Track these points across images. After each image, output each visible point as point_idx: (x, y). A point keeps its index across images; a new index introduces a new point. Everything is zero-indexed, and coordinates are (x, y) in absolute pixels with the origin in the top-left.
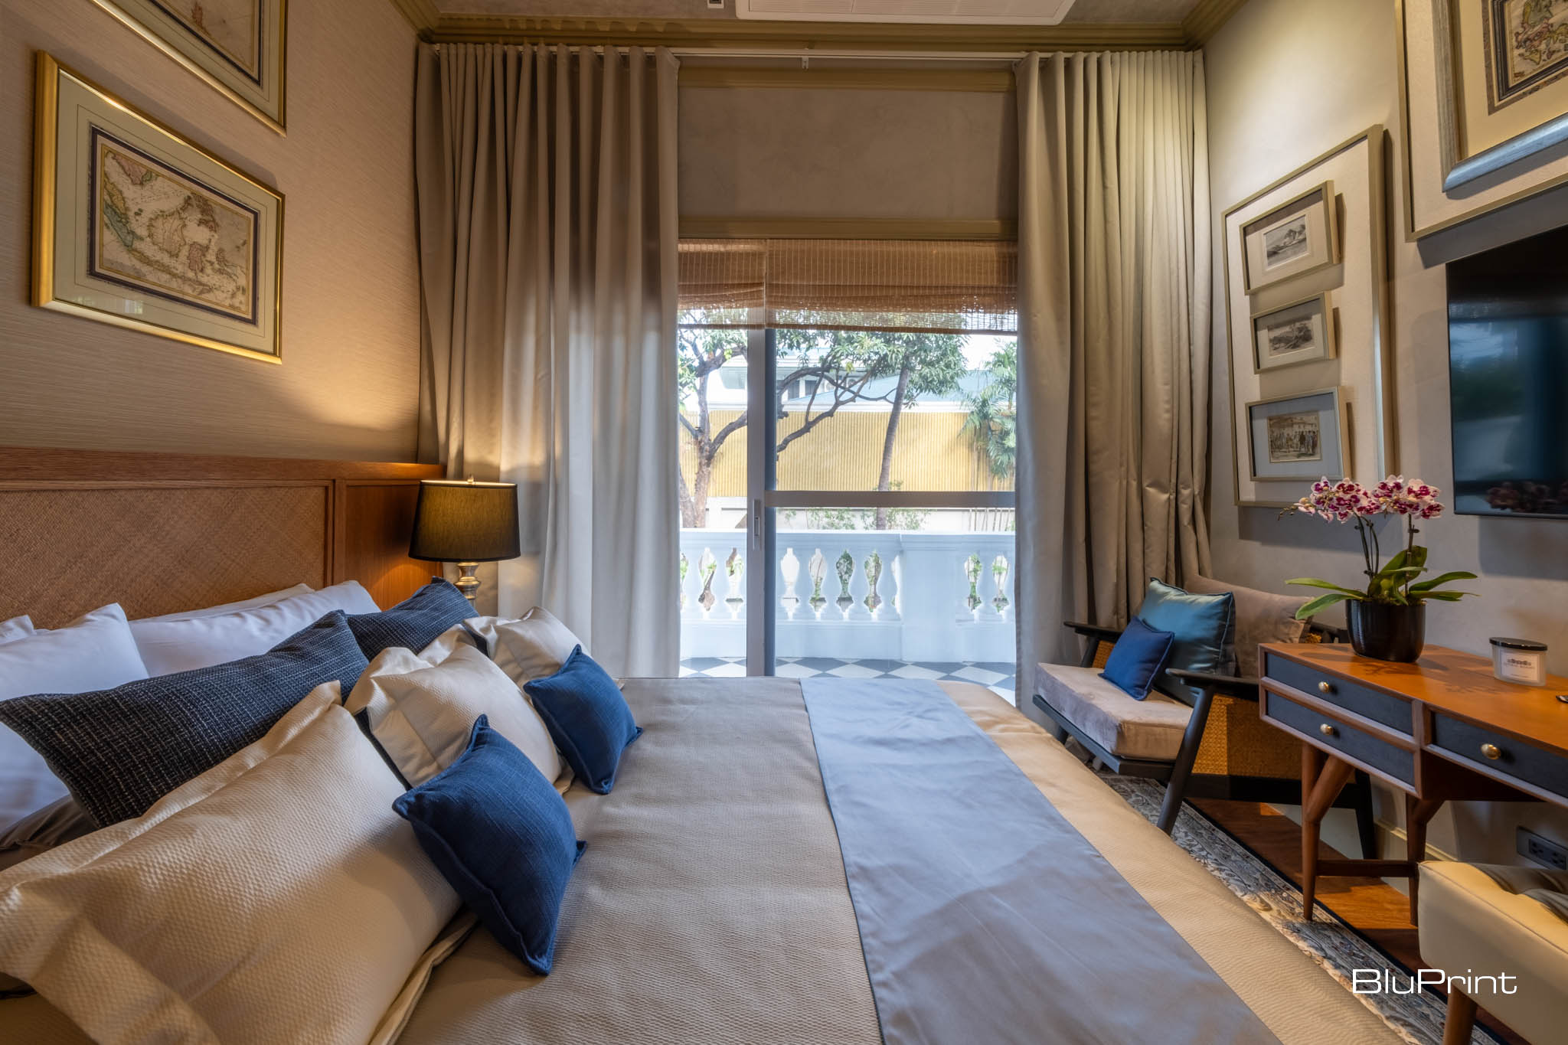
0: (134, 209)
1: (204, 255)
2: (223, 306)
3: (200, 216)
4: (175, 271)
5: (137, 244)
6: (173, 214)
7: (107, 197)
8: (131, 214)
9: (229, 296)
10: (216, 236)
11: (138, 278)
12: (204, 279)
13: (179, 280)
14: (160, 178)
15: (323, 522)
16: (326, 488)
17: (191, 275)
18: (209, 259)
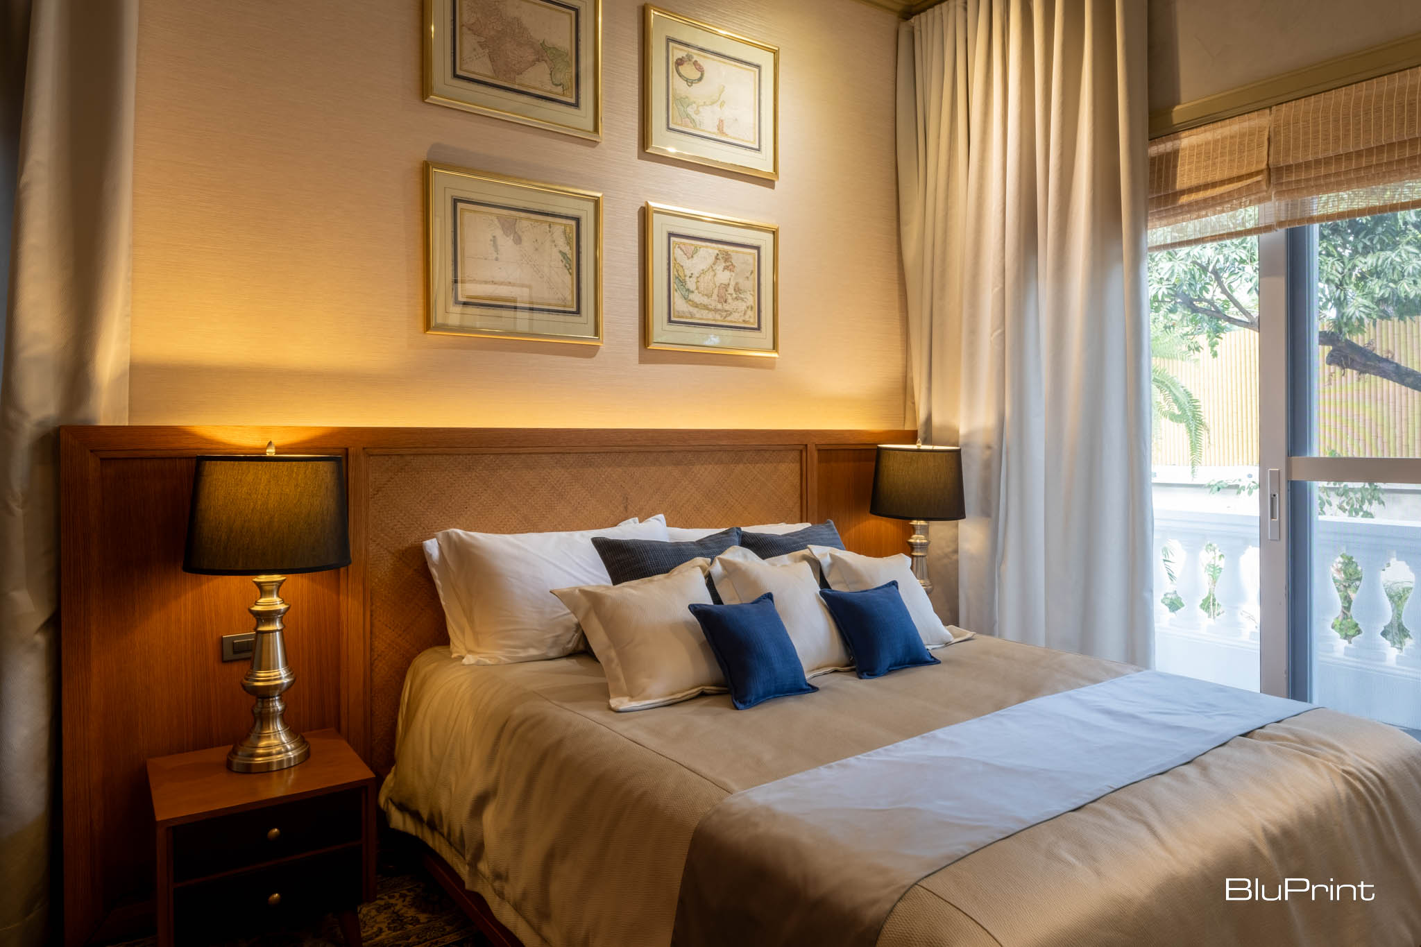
0: (688, 274)
1: (727, 291)
2: (739, 322)
3: (724, 264)
4: (710, 307)
5: (691, 296)
6: (709, 269)
7: (676, 273)
8: (687, 278)
9: (742, 314)
10: (733, 274)
11: (692, 317)
12: (727, 307)
13: (713, 312)
14: (702, 249)
15: (799, 477)
16: (801, 451)
17: (719, 306)
18: (729, 292)
